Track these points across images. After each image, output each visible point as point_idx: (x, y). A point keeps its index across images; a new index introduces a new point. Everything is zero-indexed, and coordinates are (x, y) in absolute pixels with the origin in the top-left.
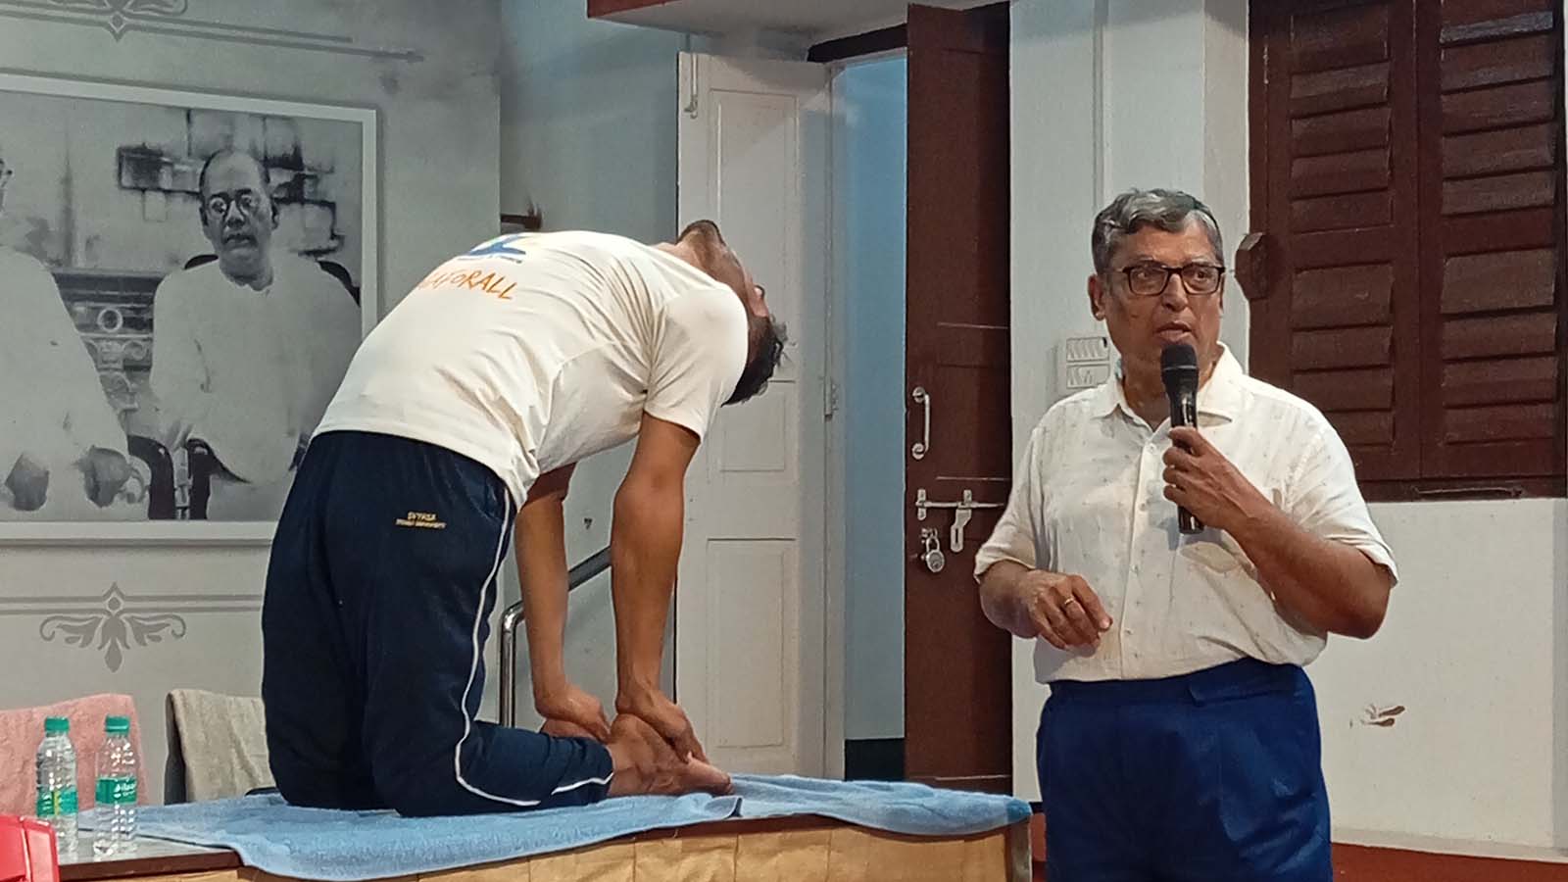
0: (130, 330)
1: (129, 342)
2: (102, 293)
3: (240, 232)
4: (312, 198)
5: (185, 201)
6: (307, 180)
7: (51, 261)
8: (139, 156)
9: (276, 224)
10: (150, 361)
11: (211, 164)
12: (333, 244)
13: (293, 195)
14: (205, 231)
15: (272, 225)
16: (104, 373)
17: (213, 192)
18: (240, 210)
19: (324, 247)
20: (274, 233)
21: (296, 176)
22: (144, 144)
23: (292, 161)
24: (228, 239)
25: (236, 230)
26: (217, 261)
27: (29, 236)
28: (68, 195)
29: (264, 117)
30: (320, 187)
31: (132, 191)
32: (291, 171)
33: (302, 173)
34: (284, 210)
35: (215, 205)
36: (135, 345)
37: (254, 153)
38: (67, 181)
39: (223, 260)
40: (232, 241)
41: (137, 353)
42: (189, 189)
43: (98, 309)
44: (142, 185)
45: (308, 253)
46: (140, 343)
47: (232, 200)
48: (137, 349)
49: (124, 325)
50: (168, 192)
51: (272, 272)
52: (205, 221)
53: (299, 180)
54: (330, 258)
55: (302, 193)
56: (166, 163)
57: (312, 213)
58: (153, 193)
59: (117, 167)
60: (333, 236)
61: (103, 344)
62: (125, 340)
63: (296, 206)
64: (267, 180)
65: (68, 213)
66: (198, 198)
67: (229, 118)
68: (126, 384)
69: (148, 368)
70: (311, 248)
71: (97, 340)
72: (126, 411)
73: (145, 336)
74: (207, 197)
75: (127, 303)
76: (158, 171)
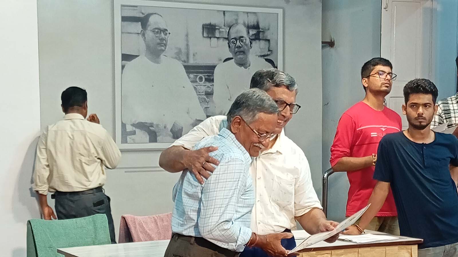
0: (207, 82)
1: (206, 86)
2: (198, 71)
3: (240, 50)
4: (263, 39)
5: (223, 40)
6: (261, 33)
7: (183, 61)
8: (209, 27)
9: (251, 47)
10: (213, 92)
11: (231, 28)
12: (269, 53)
13: (257, 37)
14: (230, 50)
15: (250, 47)
16: (199, 96)
17: (232, 37)
18: (240, 43)
19: (267, 54)
20: (250, 50)
21: (257, 31)
22: (210, 23)
23: (256, 27)
24: (237, 53)
25: (239, 49)
26: (234, 60)
27: (176, 53)
28: (187, 41)
29: (248, 13)
30: (265, 35)
31: (207, 38)
32: (256, 30)
33: (260, 30)
34: (254, 43)
35: (232, 42)
36: (209, 87)
37: (244, 24)
38: (187, 35)
39: (235, 59)
40: (238, 53)
41: (209, 89)
42: (225, 37)
43: (197, 76)
44: (210, 36)
45: (261, 56)
46: (210, 86)
47: (237, 40)
48: (209, 88)
49: (205, 80)
50: (218, 38)
51: (250, 62)
52: (229, 47)
53: (259, 32)
54: (268, 58)
55: (259, 37)
56: (218, 29)
57: (262, 43)
58: (213, 38)
59: (202, 31)
60: (269, 50)
61: (199, 86)
62: (205, 85)
63: (257, 41)
64: (249, 33)
65: (187, 45)
66: (227, 40)
67: (237, 13)
68: (206, 99)
69: (213, 94)
70: (262, 54)
71: (196, 85)
72: (206, 108)
73: (211, 84)
74: (230, 40)
75: (206, 74)
76: (215, 32)
